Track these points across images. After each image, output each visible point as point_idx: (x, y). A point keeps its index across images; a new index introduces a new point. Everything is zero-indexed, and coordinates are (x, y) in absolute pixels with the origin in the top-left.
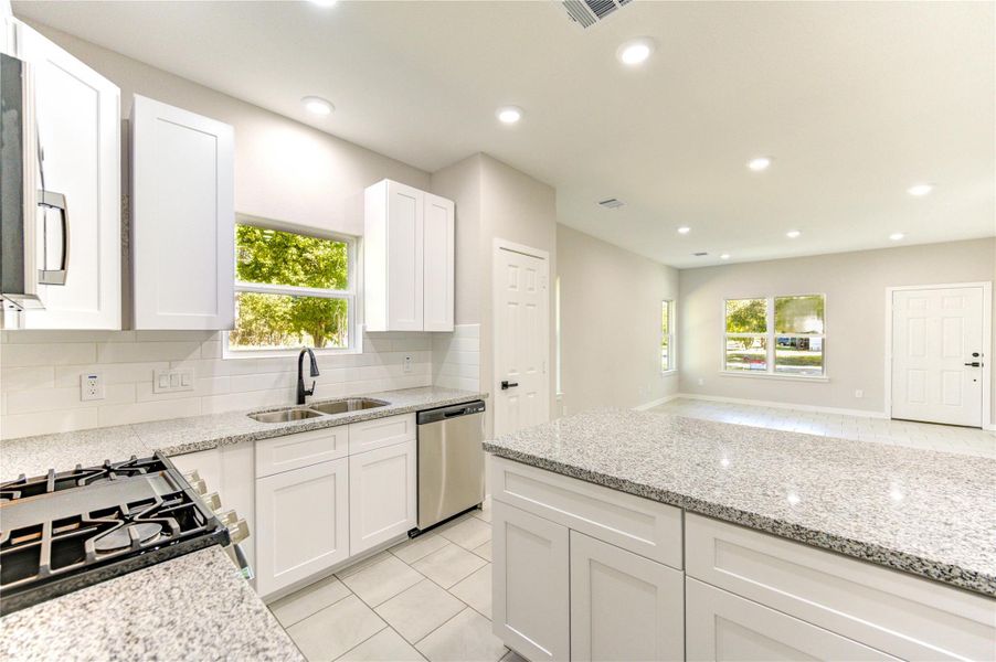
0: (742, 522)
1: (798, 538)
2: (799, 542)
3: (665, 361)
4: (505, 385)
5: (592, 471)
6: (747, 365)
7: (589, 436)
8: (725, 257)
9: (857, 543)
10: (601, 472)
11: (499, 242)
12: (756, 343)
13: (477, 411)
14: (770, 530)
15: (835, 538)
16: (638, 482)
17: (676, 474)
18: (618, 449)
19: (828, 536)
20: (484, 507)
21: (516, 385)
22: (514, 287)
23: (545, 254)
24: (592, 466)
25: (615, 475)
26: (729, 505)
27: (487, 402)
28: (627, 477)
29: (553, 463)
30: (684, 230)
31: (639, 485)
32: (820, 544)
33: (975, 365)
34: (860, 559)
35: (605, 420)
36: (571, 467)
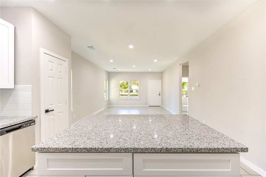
0: (152, 152)
1: (167, 152)
2: (167, 153)
3: (105, 97)
4: (47, 111)
5: (97, 147)
6: (122, 97)
7: (90, 129)
8: (120, 70)
9: (180, 148)
10: (101, 147)
11: (42, 50)
12: (123, 91)
13: (30, 125)
14: (159, 152)
15: (175, 149)
16: (116, 147)
17: (127, 138)
18: (103, 133)
19: (174, 149)
20: (34, 168)
21: (53, 110)
22: (52, 70)
23: (67, 60)
24: (96, 145)
25: (107, 147)
26: (148, 147)
27: (37, 120)
28: (112, 146)
29: (76, 149)
30: (111, 61)
31: (117, 148)
32: (172, 152)
33: (160, 95)
34: (181, 153)
35: (95, 120)
36: (86, 148)
